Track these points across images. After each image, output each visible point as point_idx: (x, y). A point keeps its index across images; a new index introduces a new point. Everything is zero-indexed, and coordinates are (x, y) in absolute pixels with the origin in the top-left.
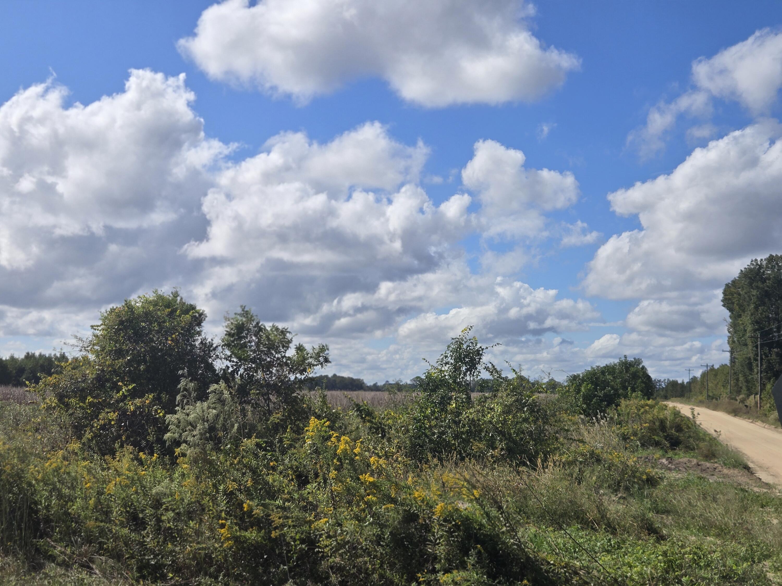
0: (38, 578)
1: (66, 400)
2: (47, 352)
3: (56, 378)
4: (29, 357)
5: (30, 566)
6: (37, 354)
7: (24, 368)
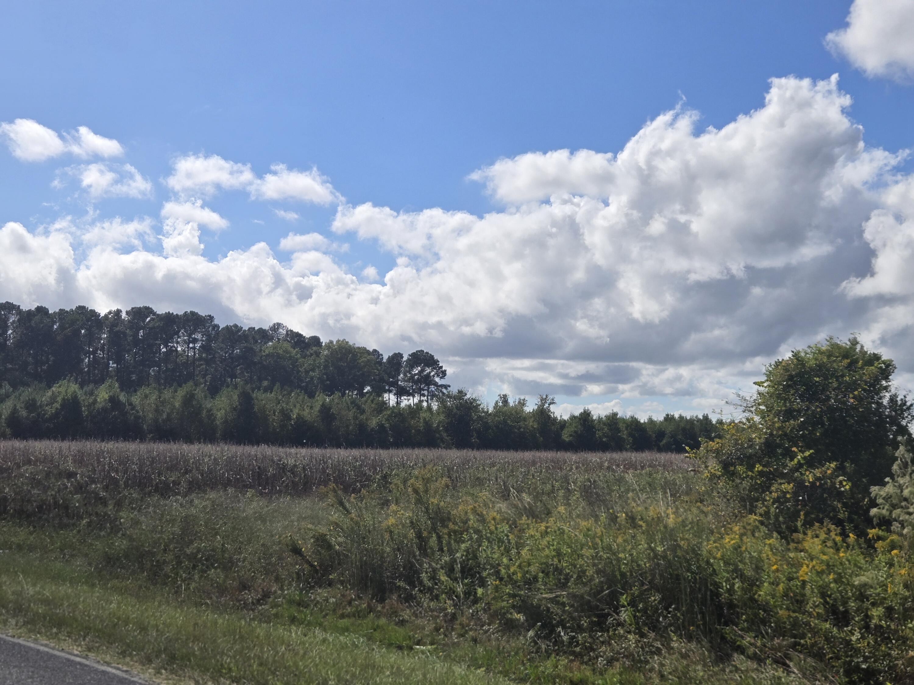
0: (727, 670)
1: (732, 468)
2: (688, 415)
3: (718, 443)
4: (669, 419)
5: (717, 656)
6: (677, 416)
7: (664, 432)
